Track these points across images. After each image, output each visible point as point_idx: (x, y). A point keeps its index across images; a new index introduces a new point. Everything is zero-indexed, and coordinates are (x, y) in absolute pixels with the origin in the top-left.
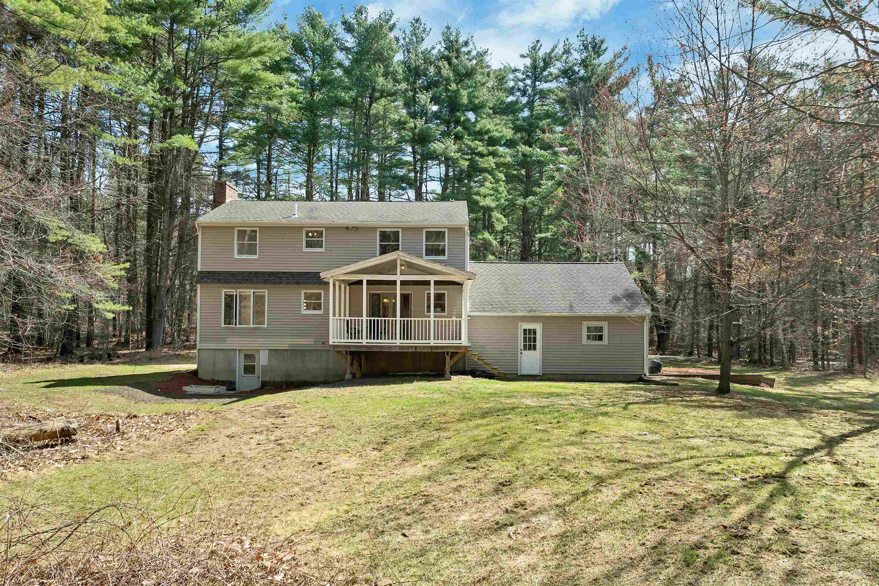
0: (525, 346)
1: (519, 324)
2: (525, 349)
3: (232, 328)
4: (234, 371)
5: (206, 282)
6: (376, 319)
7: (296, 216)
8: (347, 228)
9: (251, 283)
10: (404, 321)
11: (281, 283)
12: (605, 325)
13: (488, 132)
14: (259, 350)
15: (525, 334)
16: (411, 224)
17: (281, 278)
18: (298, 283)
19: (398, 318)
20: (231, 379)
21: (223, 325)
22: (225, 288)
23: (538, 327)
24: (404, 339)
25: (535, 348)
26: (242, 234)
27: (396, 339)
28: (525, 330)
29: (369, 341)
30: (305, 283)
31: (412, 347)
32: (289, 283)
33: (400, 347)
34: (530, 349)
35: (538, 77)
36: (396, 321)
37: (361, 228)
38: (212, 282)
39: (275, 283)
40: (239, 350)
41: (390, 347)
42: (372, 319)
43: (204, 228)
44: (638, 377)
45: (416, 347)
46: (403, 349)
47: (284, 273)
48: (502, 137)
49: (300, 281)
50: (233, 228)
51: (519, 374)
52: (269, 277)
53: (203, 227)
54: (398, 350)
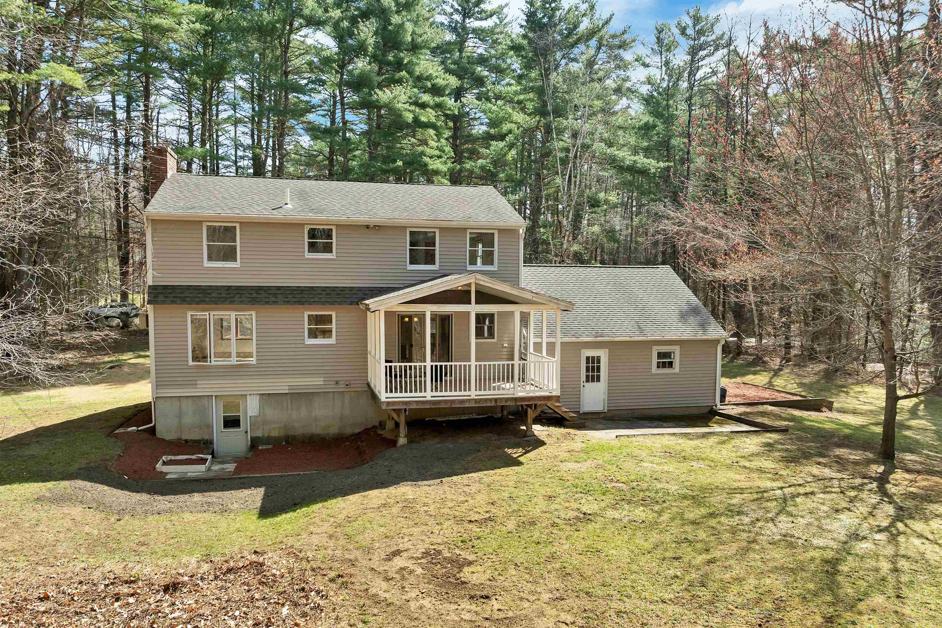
0: (587, 377)
1: (583, 350)
2: (587, 381)
3: (205, 366)
4: (210, 427)
5: (164, 302)
6: (443, 364)
7: (289, 206)
8: (368, 227)
9: (232, 302)
10: (480, 366)
11: (275, 302)
12: (676, 350)
13: (429, 78)
14: (246, 395)
15: (588, 362)
16: (452, 223)
17: (275, 295)
18: (301, 303)
19: (473, 363)
20: (206, 437)
21: (191, 363)
22: (192, 310)
23: (603, 354)
24: (480, 390)
25: (598, 380)
26: (213, 232)
27: (470, 390)
28: (588, 358)
29: (435, 394)
30: (310, 303)
31: (491, 400)
32: (288, 302)
33: (476, 401)
34: (593, 381)
35: (468, 13)
36: (470, 366)
37: (384, 226)
38: (173, 302)
39: (267, 303)
40: (216, 396)
41: (463, 401)
42: (439, 364)
43: (155, 222)
44: (709, 409)
45: (496, 400)
46: (479, 402)
47: (279, 288)
48: (447, 85)
49: (303, 300)
50: (201, 222)
51: (581, 412)
52: (257, 293)
53: (152, 220)
54: (474, 405)
